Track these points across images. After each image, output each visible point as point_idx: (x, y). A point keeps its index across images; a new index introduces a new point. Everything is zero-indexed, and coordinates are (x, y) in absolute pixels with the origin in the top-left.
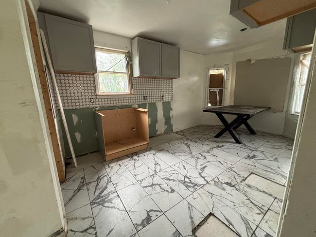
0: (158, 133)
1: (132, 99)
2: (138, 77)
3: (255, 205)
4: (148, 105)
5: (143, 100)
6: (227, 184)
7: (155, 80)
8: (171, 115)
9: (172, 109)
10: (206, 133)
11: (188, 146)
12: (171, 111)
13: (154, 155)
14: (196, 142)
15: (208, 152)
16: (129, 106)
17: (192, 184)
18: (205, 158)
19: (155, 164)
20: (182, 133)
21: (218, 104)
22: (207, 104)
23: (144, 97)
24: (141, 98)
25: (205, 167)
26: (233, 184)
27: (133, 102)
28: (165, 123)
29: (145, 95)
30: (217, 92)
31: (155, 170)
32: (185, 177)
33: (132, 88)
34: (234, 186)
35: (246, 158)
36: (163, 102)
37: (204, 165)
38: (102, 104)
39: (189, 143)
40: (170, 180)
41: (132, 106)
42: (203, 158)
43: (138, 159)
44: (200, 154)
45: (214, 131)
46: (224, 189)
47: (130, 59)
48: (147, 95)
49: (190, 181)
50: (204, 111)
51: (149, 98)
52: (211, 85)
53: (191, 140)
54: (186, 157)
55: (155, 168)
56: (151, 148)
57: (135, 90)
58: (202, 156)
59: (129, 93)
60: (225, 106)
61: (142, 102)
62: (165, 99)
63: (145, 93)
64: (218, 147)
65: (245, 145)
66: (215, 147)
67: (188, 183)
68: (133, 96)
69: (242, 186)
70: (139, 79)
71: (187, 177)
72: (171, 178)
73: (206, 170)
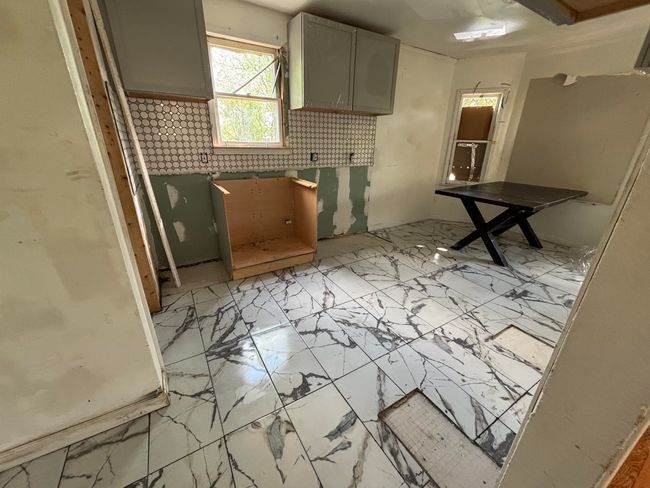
0: (336, 232)
1: (286, 157)
2: (299, 109)
3: (503, 384)
4: (318, 172)
5: (309, 161)
6: (459, 341)
7: (338, 116)
8: (366, 196)
9: (369, 184)
10: (435, 238)
11: (394, 264)
12: (367, 188)
13: (325, 274)
14: (411, 255)
15: (433, 277)
16: (280, 174)
17: (392, 335)
18: (425, 289)
19: (326, 293)
20: (385, 235)
21: (471, 177)
22: (448, 175)
23: (312, 155)
24: (304, 157)
25: (420, 307)
26: (470, 343)
27: (288, 165)
28: (352, 212)
29: (313, 151)
30: (473, 151)
31: (324, 305)
32: (379, 321)
33: (287, 133)
34: (471, 347)
35: (507, 296)
36: (351, 168)
37: (419, 303)
38: (225, 167)
39: (397, 256)
40: (349, 325)
41: (286, 174)
42: (420, 288)
43: (293, 281)
44: (415, 279)
45: (454, 235)
46: (449, 351)
47: (285, 68)
48: (317, 151)
49: (388, 329)
50: (437, 192)
51: (321, 156)
52: (462, 134)
53: (402, 252)
54: (386, 285)
55: (325, 299)
56: (320, 261)
57: (292, 137)
58: (419, 284)
59: (281, 145)
60: (485, 182)
61: (306, 165)
62: (357, 162)
63: (313, 146)
64: (455, 268)
65: (512, 269)
66: (448, 269)
67: (384, 333)
68: (287, 152)
69: (487, 348)
70: (303, 113)
71: (384, 323)
72: (351, 321)
73: (422, 313)
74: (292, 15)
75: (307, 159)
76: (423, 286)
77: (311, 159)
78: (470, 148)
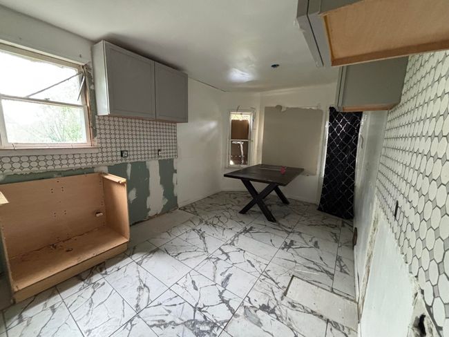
0: (151, 214)
1: (95, 156)
2: (107, 116)
4: (129, 166)
5: (119, 158)
6: (264, 308)
7: (144, 122)
8: (174, 181)
9: (175, 171)
10: (228, 206)
11: (202, 236)
12: (174, 174)
13: (139, 264)
14: (214, 225)
15: (232, 244)
16: (89, 171)
17: (208, 323)
18: (228, 257)
19: (140, 288)
20: (192, 209)
21: (243, 161)
22: (229, 162)
23: (122, 152)
24: (114, 154)
25: (228, 278)
26: (272, 307)
27: (98, 162)
28: (164, 195)
29: (123, 149)
30: (241, 146)
31: (137, 306)
32: (196, 309)
33: (95, 135)
34: (273, 312)
35: (283, 249)
36: (159, 161)
37: (227, 274)
39: (204, 228)
40: (166, 326)
41: (95, 170)
42: (224, 257)
44: (220, 249)
45: (239, 202)
46: (259, 324)
47: (90, 82)
48: (127, 149)
49: (205, 317)
50: (225, 176)
51: (131, 153)
52: (234, 135)
53: (206, 223)
54: (198, 261)
55: (138, 299)
56: (134, 248)
57: (101, 138)
58: (223, 253)
59: (89, 145)
60: (252, 165)
61: (117, 160)
62: (164, 156)
63: (123, 145)
64: (246, 231)
66: (241, 233)
67: (202, 323)
68: (97, 151)
69: (284, 309)
70: (111, 119)
71: (200, 309)
72: (168, 320)
73: (231, 285)
74: (95, 42)
75: (117, 156)
76: (226, 254)
77: (122, 156)
78: (239, 145)
